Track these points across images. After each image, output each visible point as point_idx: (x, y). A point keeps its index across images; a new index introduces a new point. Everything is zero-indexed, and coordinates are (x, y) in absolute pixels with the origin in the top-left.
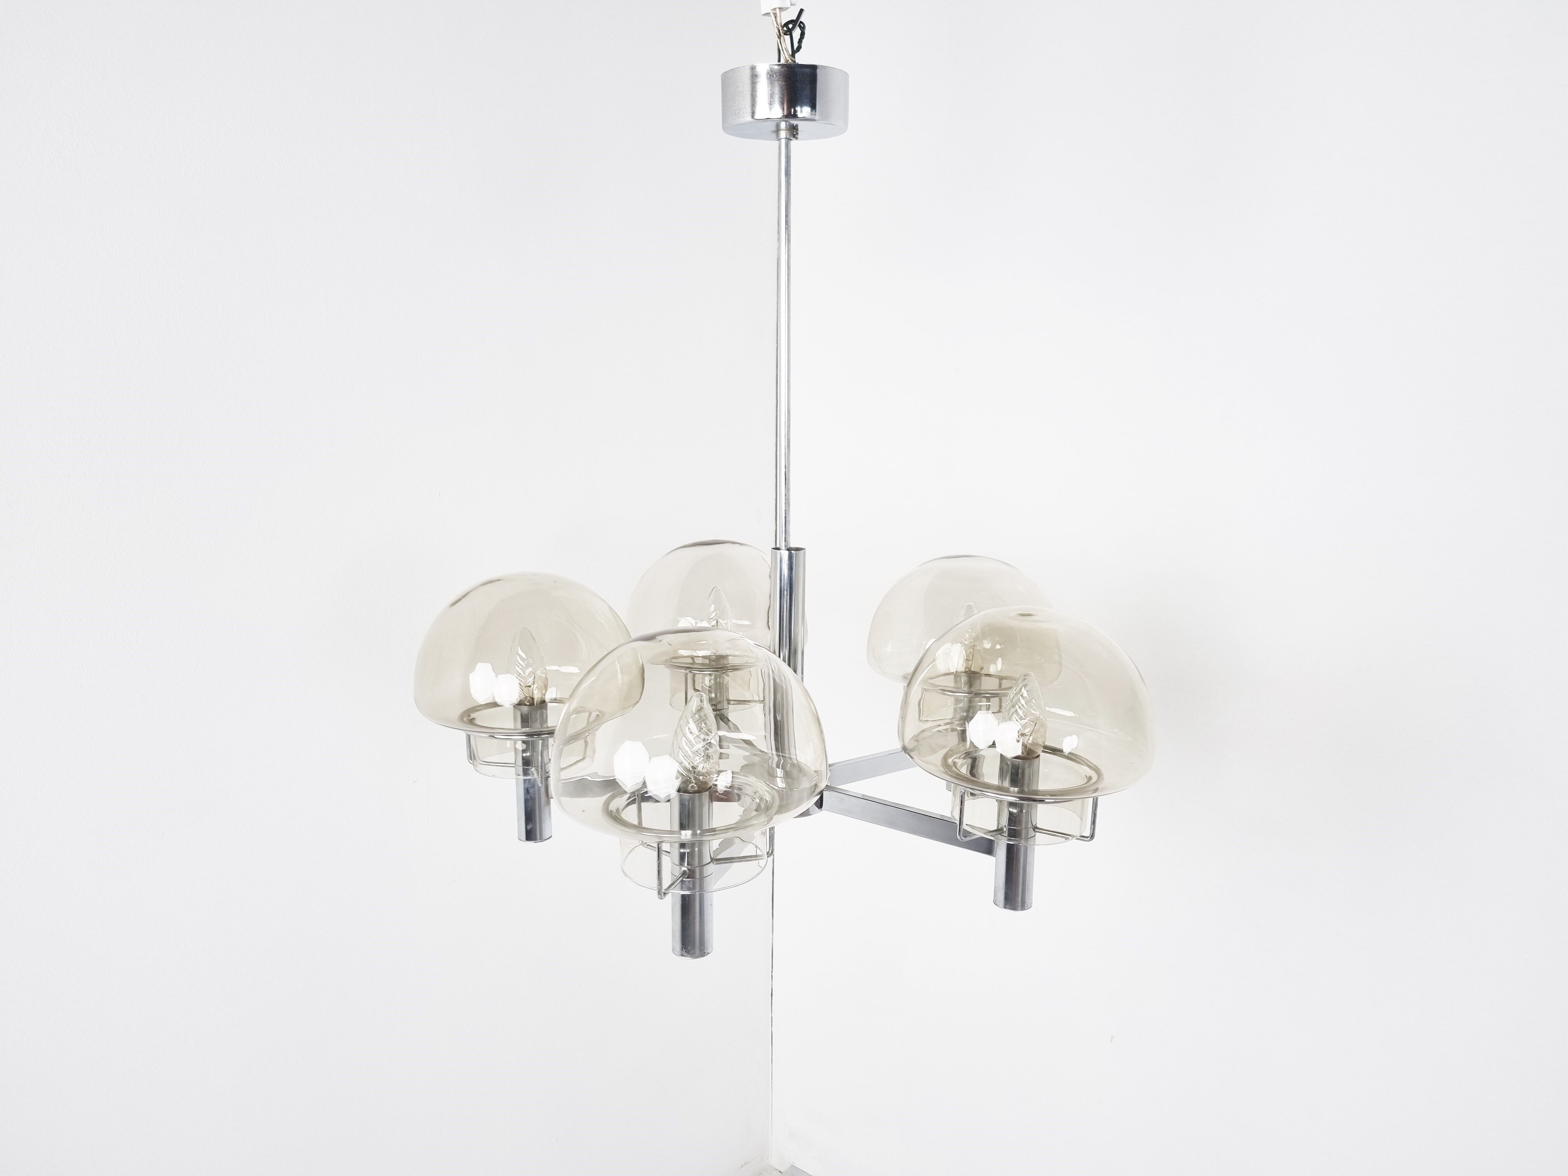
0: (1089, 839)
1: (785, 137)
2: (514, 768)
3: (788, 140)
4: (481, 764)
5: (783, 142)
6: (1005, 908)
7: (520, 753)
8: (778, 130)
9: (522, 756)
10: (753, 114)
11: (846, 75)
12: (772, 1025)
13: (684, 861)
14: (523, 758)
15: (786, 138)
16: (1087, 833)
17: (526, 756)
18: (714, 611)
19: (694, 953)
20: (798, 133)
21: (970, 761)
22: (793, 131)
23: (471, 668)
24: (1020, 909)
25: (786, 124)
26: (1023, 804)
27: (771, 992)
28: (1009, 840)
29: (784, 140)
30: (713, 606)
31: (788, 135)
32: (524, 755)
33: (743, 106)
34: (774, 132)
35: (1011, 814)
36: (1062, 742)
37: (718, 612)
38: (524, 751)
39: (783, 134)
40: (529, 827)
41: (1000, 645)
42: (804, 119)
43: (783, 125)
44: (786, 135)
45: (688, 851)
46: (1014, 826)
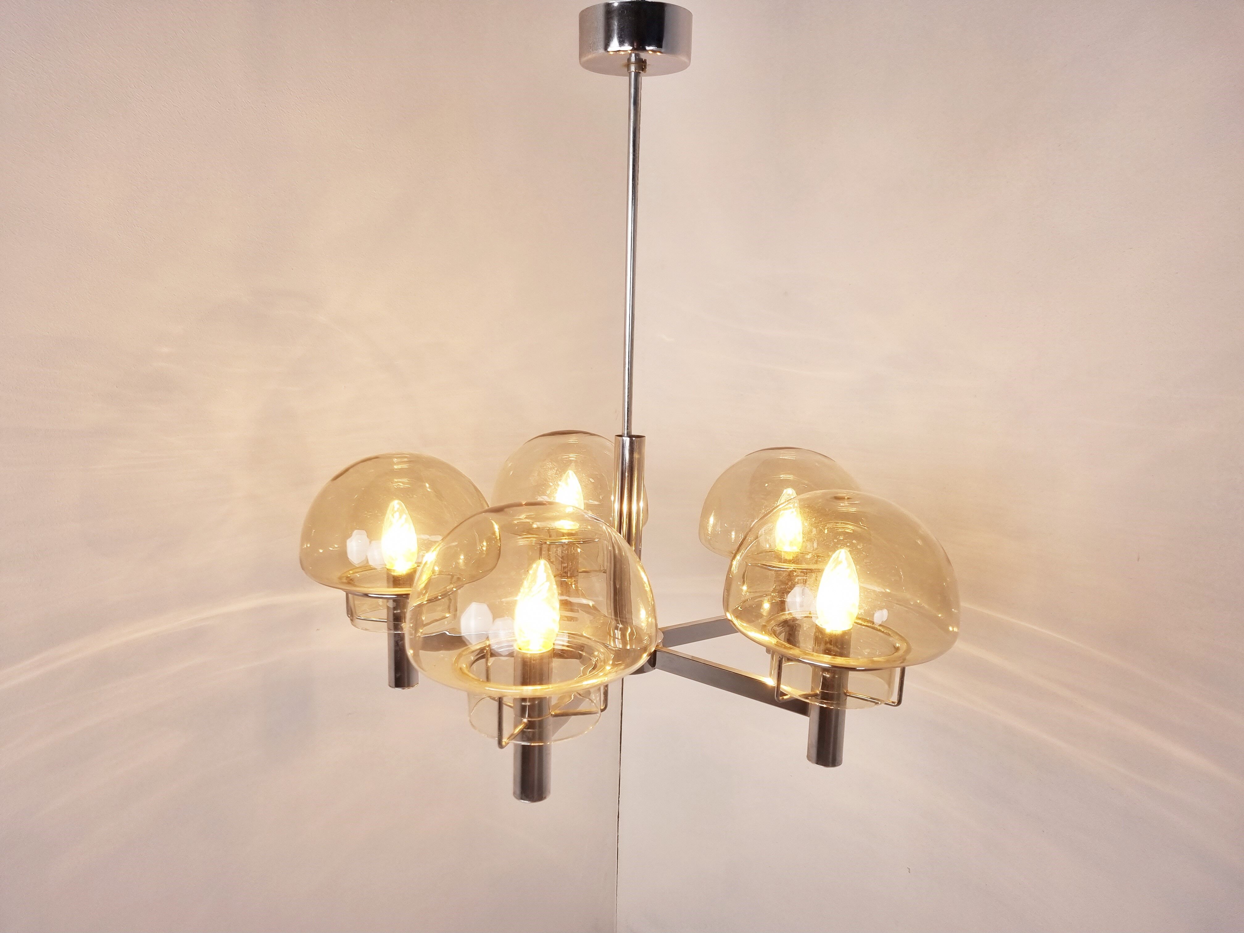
0: (896, 704)
2: (386, 623)
3: (637, 73)
4: (357, 618)
5: (633, 75)
6: (817, 764)
7: (392, 611)
8: (628, 64)
9: (394, 613)
10: (607, 48)
11: (690, 14)
12: (618, 843)
13: (525, 714)
14: (394, 614)
15: (635, 71)
16: (895, 699)
17: (396, 613)
19: (533, 797)
20: (646, 67)
21: (787, 629)
22: (642, 65)
23: (348, 534)
24: (830, 765)
25: (636, 59)
26: (836, 670)
27: (617, 814)
28: (822, 703)
29: (634, 73)
31: (637, 69)
33: (598, 41)
34: (625, 65)
35: (824, 678)
36: (874, 615)
38: (395, 609)
39: (633, 68)
40: (398, 675)
43: (633, 59)
45: (529, 704)
46: (827, 691)
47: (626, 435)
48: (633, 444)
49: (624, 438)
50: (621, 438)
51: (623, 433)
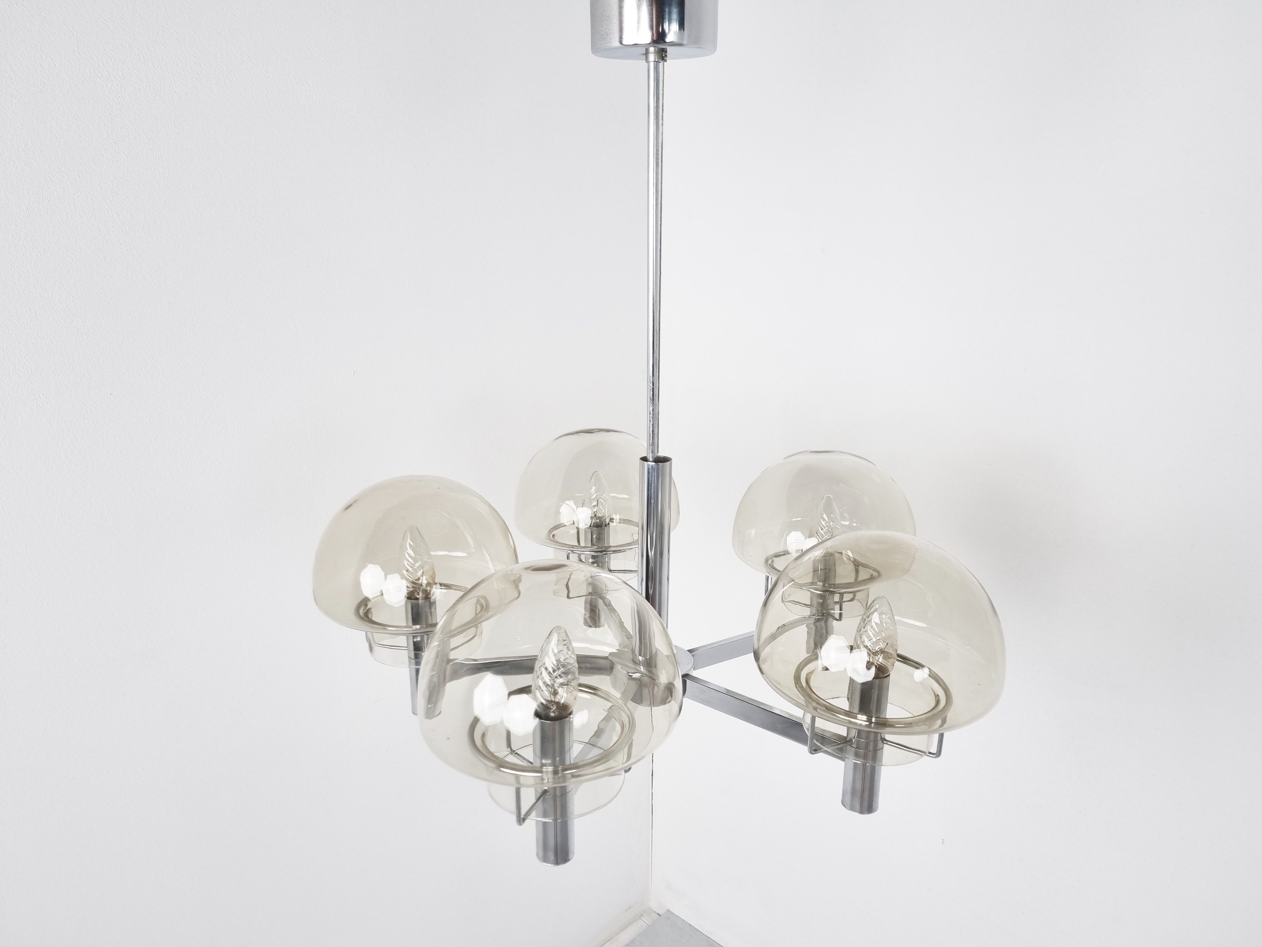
0: (935, 756)
1: (653, 60)
3: (657, 63)
5: (652, 65)
8: (647, 53)
10: (621, 38)
14: (414, 643)
15: (655, 61)
16: (934, 750)
17: (417, 641)
18: (594, 493)
20: (666, 56)
22: (662, 55)
25: (655, 49)
29: (653, 63)
30: (594, 488)
31: (656, 58)
32: (415, 640)
33: (610, 31)
34: (643, 54)
35: (860, 730)
37: (598, 494)
39: (652, 57)
41: (856, 524)
42: (672, 44)
43: (652, 49)
44: (655, 58)
47: (651, 459)
48: (658, 469)
49: (649, 463)
50: (646, 463)
51: (647, 457)
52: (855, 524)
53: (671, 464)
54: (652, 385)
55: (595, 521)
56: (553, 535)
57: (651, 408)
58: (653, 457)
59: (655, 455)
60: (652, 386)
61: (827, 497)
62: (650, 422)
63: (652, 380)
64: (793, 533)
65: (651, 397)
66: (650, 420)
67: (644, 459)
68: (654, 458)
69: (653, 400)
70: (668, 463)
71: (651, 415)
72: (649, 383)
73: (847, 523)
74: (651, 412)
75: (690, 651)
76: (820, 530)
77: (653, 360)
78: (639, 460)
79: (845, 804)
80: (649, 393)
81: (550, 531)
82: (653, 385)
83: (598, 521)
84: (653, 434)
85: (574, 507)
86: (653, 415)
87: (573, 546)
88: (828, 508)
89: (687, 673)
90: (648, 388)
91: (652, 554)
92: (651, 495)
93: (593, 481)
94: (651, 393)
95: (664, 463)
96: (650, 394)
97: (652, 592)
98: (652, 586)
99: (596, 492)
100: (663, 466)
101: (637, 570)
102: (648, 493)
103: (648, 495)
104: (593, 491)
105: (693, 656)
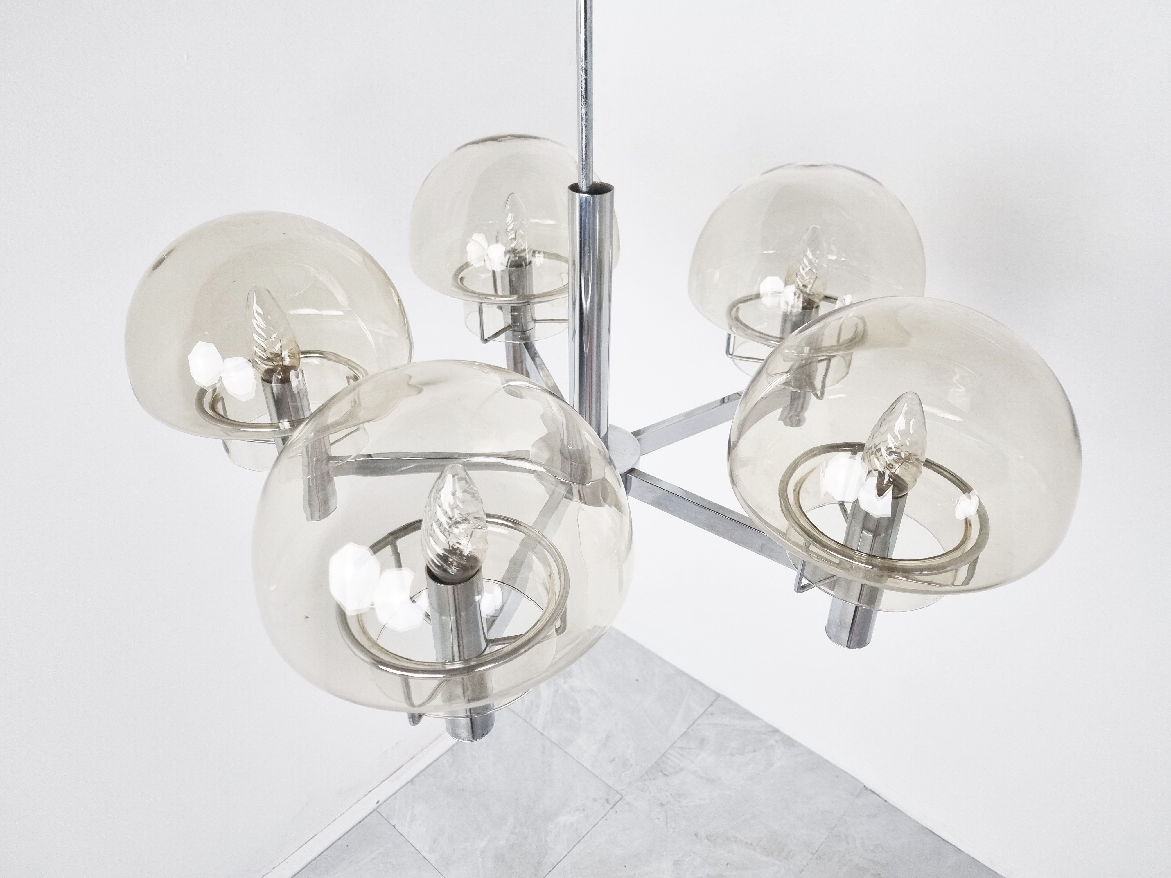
18: (511, 223)
23: (188, 349)
30: (510, 215)
37: (516, 223)
47: (584, 189)
48: (594, 202)
49: (582, 195)
50: (577, 194)
51: (579, 184)
52: (843, 259)
53: (612, 195)
54: (584, 73)
55: (514, 259)
56: (462, 279)
57: (584, 111)
58: (586, 185)
59: (589, 183)
60: (584, 76)
61: (814, 228)
62: (582, 133)
63: (584, 66)
64: (769, 279)
65: (584, 93)
66: (582, 129)
67: (575, 188)
68: (588, 186)
69: (586, 97)
70: (608, 195)
71: (584, 123)
72: (580, 71)
73: (834, 257)
74: (584, 117)
75: (636, 434)
76: (801, 269)
77: (586, 32)
78: (567, 189)
79: (831, 636)
80: (580, 86)
81: (456, 276)
82: (586, 75)
83: (517, 258)
84: (586, 150)
85: (485, 244)
86: (586, 121)
87: (487, 296)
88: (814, 242)
89: (633, 467)
90: (578, 79)
91: (586, 305)
92: (585, 239)
93: (508, 207)
94: (584, 87)
95: (603, 195)
96: (582, 88)
97: (587, 350)
98: (587, 340)
99: (513, 221)
100: (601, 198)
101: (568, 319)
102: (581, 238)
103: (581, 241)
104: (509, 219)
105: (638, 440)
